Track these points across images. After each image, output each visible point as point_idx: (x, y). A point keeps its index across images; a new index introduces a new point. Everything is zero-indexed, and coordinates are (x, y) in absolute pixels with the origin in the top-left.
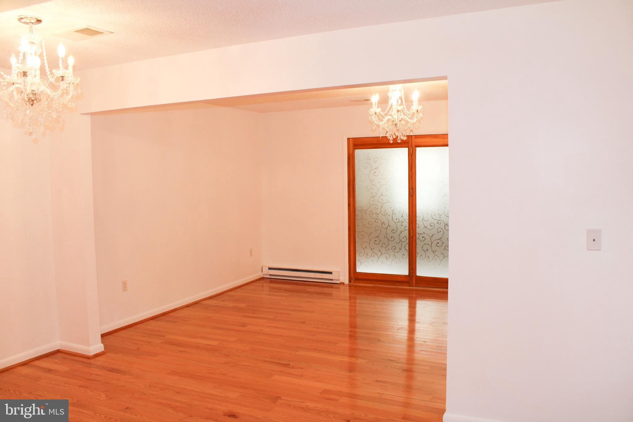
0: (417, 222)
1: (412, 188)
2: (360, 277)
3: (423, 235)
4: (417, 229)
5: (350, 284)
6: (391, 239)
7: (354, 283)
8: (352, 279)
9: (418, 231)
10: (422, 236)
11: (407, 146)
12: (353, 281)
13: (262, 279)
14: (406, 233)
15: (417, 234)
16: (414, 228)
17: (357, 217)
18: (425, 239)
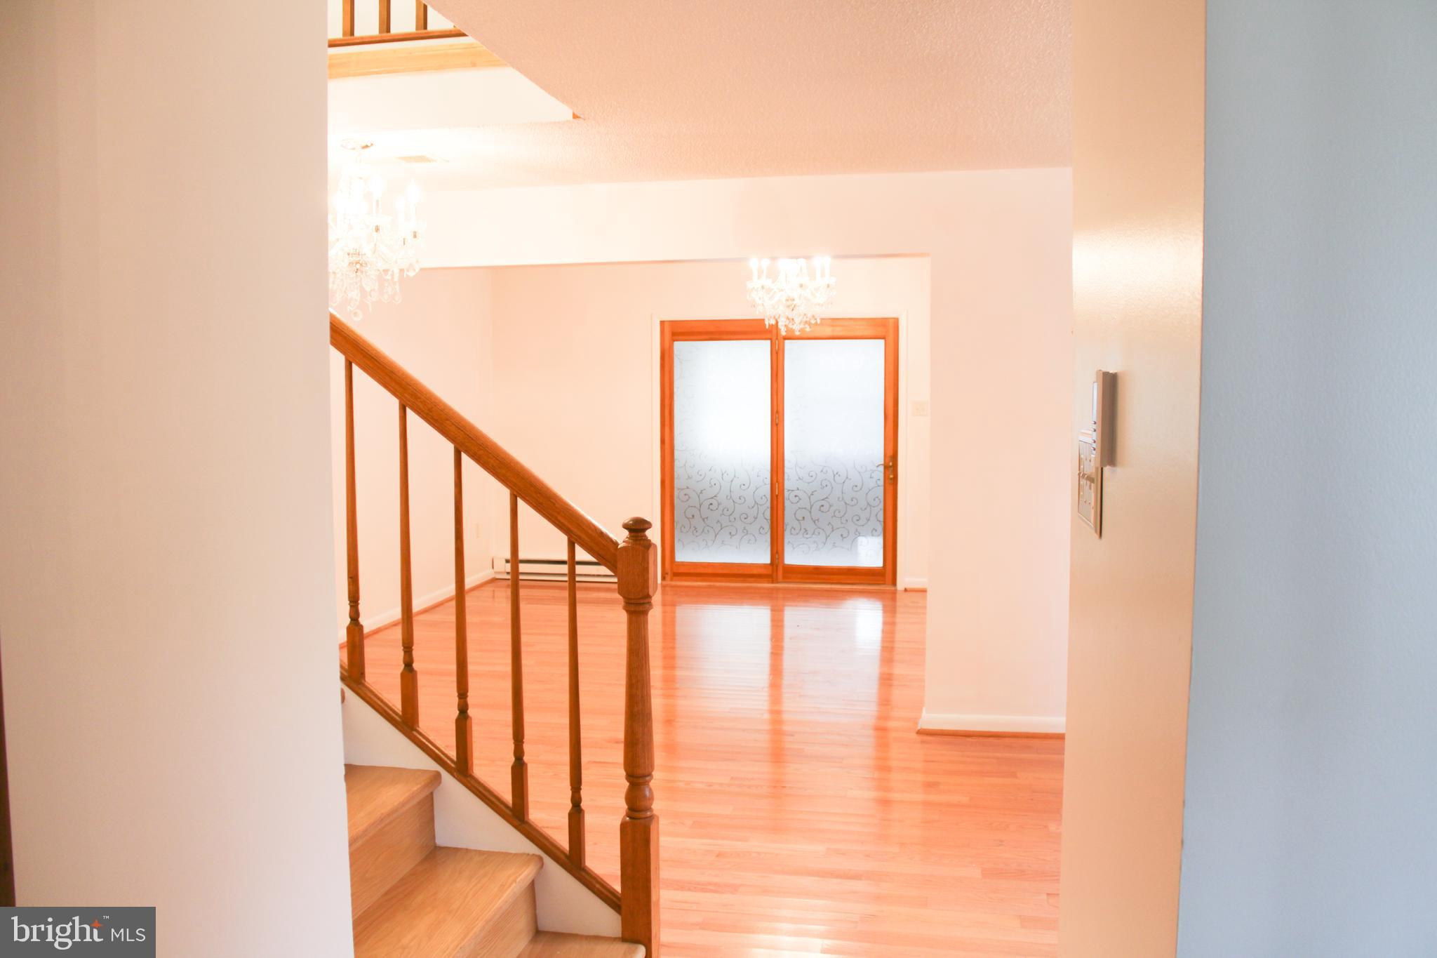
0: (786, 470)
1: (777, 412)
2: (682, 570)
3: (797, 493)
4: (786, 483)
5: (665, 583)
6: (739, 501)
7: (672, 580)
8: (667, 574)
9: (787, 485)
10: (794, 493)
11: (769, 336)
12: (668, 577)
13: (494, 580)
14: (766, 490)
15: (786, 491)
16: (781, 480)
17: (676, 463)
18: (800, 499)
